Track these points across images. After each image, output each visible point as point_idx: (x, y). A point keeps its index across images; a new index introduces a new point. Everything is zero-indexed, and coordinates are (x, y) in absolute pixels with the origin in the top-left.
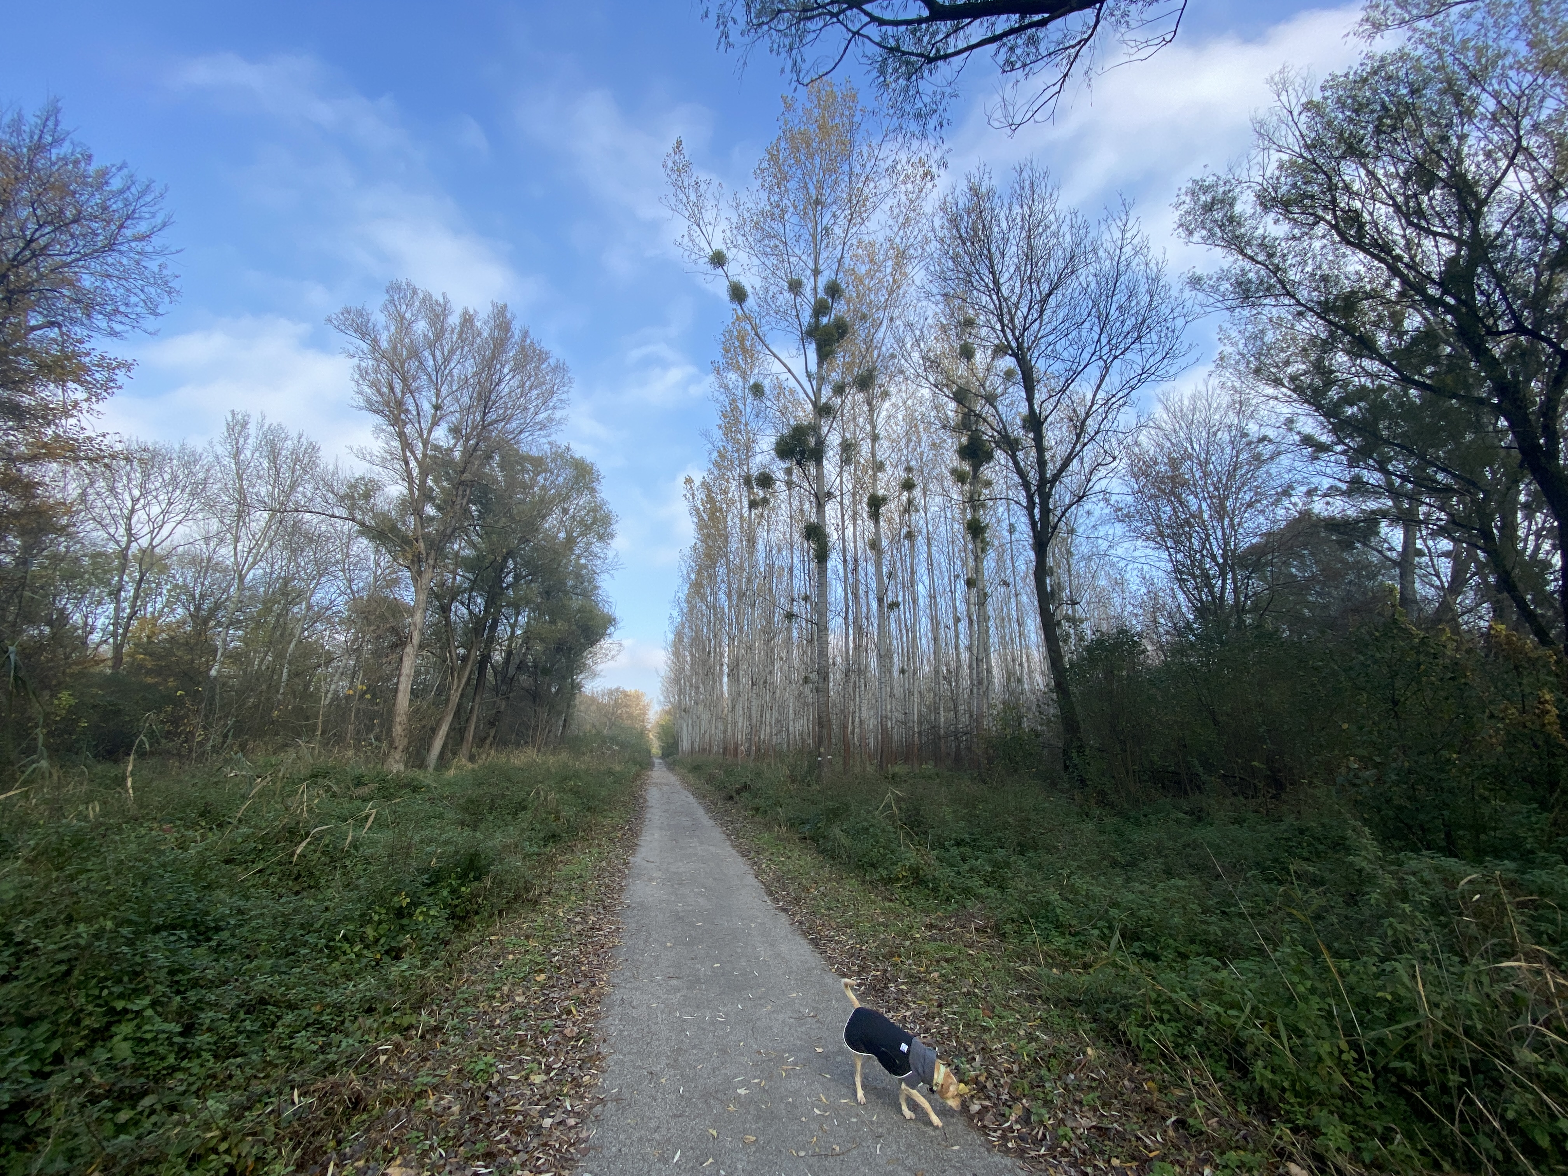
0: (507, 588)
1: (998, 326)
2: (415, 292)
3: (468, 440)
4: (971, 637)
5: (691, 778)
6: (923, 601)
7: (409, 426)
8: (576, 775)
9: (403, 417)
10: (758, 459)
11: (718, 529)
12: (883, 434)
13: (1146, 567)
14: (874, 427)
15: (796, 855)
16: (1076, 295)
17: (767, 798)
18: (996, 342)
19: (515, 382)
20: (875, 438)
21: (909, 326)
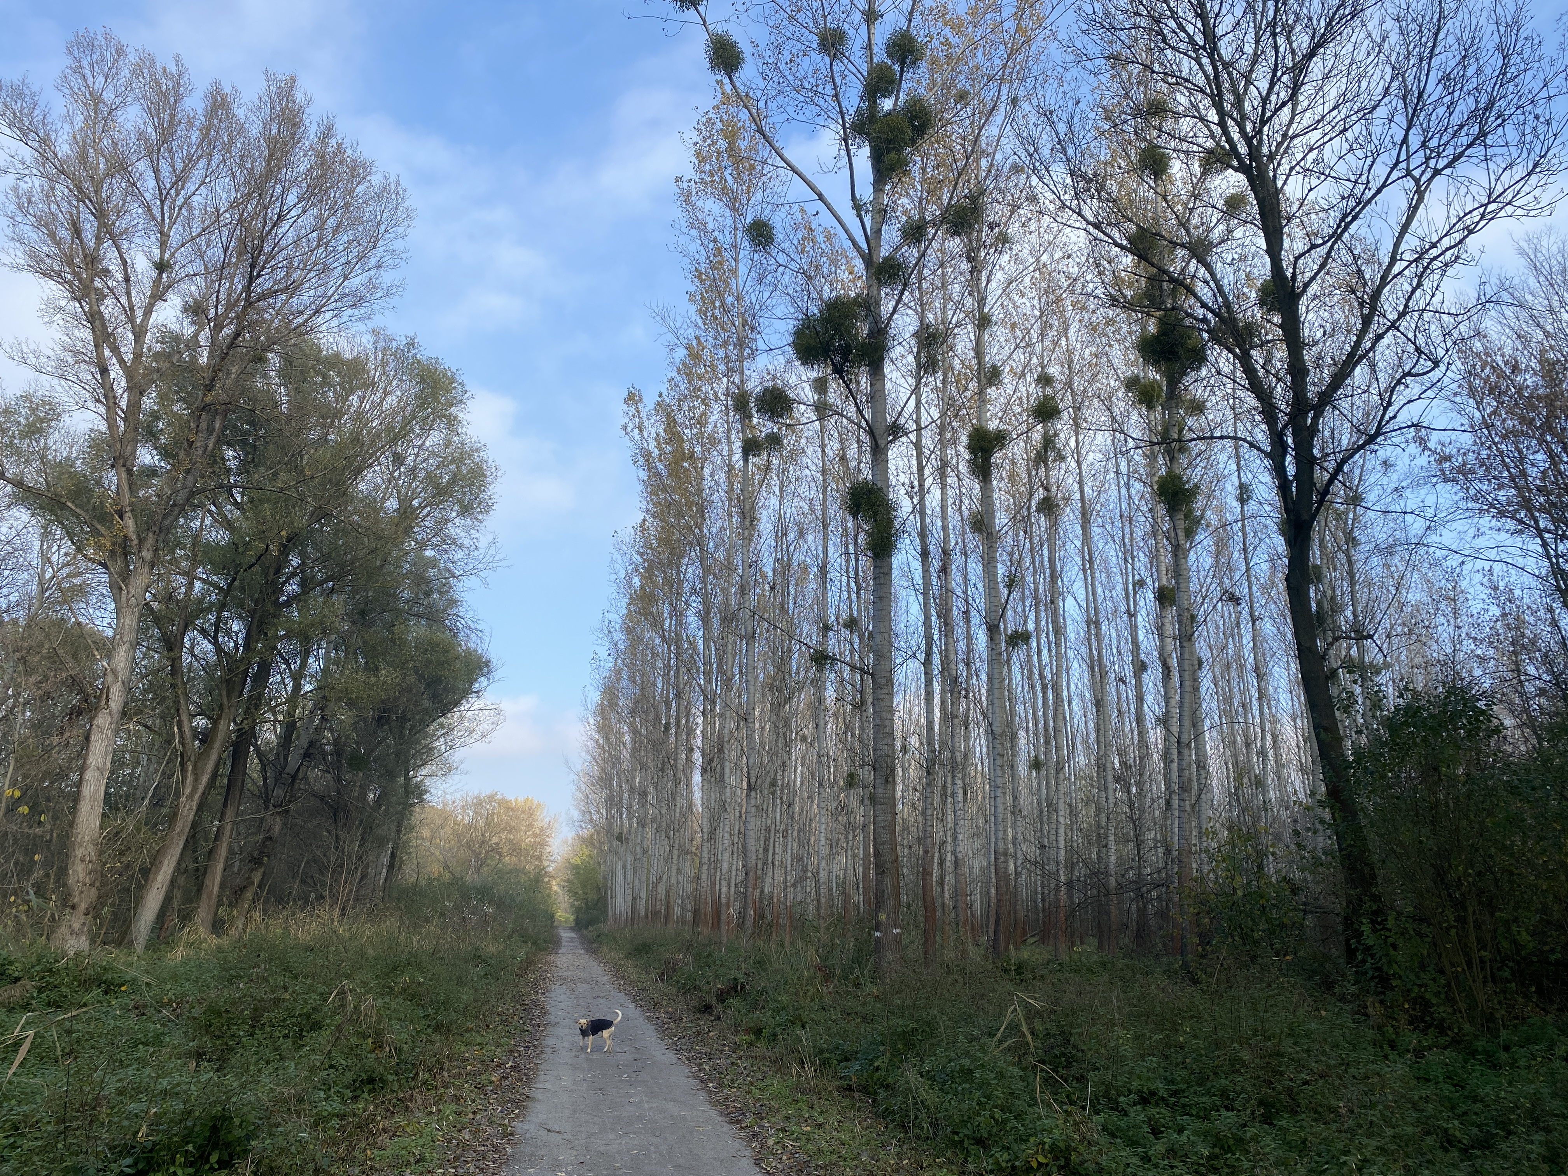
0: (288, 604)
1: (1213, 116)
2: (120, 52)
3: (218, 328)
4: (1167, 699)
5: (630, 969)
6: (1074, 629)
7: (109, 301)
8: (414, 962)
9: (98, 283)
10: (762, 361)
11: (685, 493)
12: (997, 314)
13: (1498, 568)
14: (982, 302)
15: (832, 1120)
16: (1361, 55)
17: (777, 1011)
18: (1210, 144)
19: (308, 221)
20: (983, 322)
21: (1047, 114)
